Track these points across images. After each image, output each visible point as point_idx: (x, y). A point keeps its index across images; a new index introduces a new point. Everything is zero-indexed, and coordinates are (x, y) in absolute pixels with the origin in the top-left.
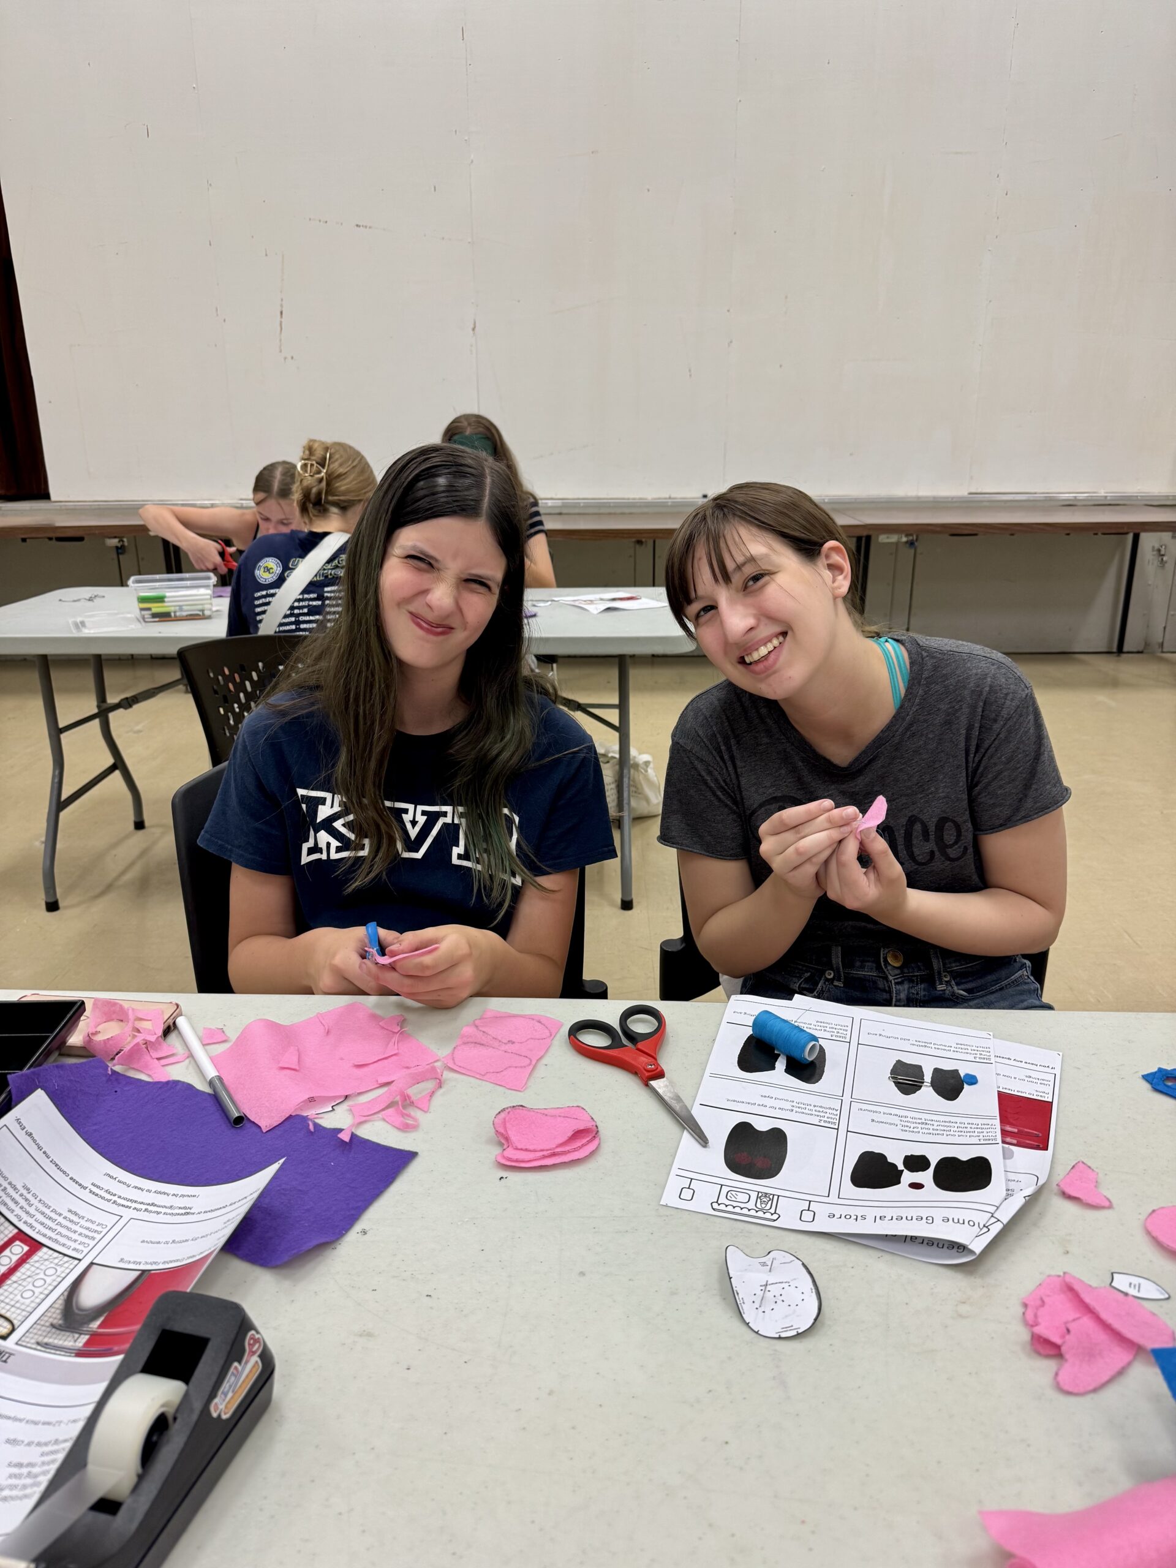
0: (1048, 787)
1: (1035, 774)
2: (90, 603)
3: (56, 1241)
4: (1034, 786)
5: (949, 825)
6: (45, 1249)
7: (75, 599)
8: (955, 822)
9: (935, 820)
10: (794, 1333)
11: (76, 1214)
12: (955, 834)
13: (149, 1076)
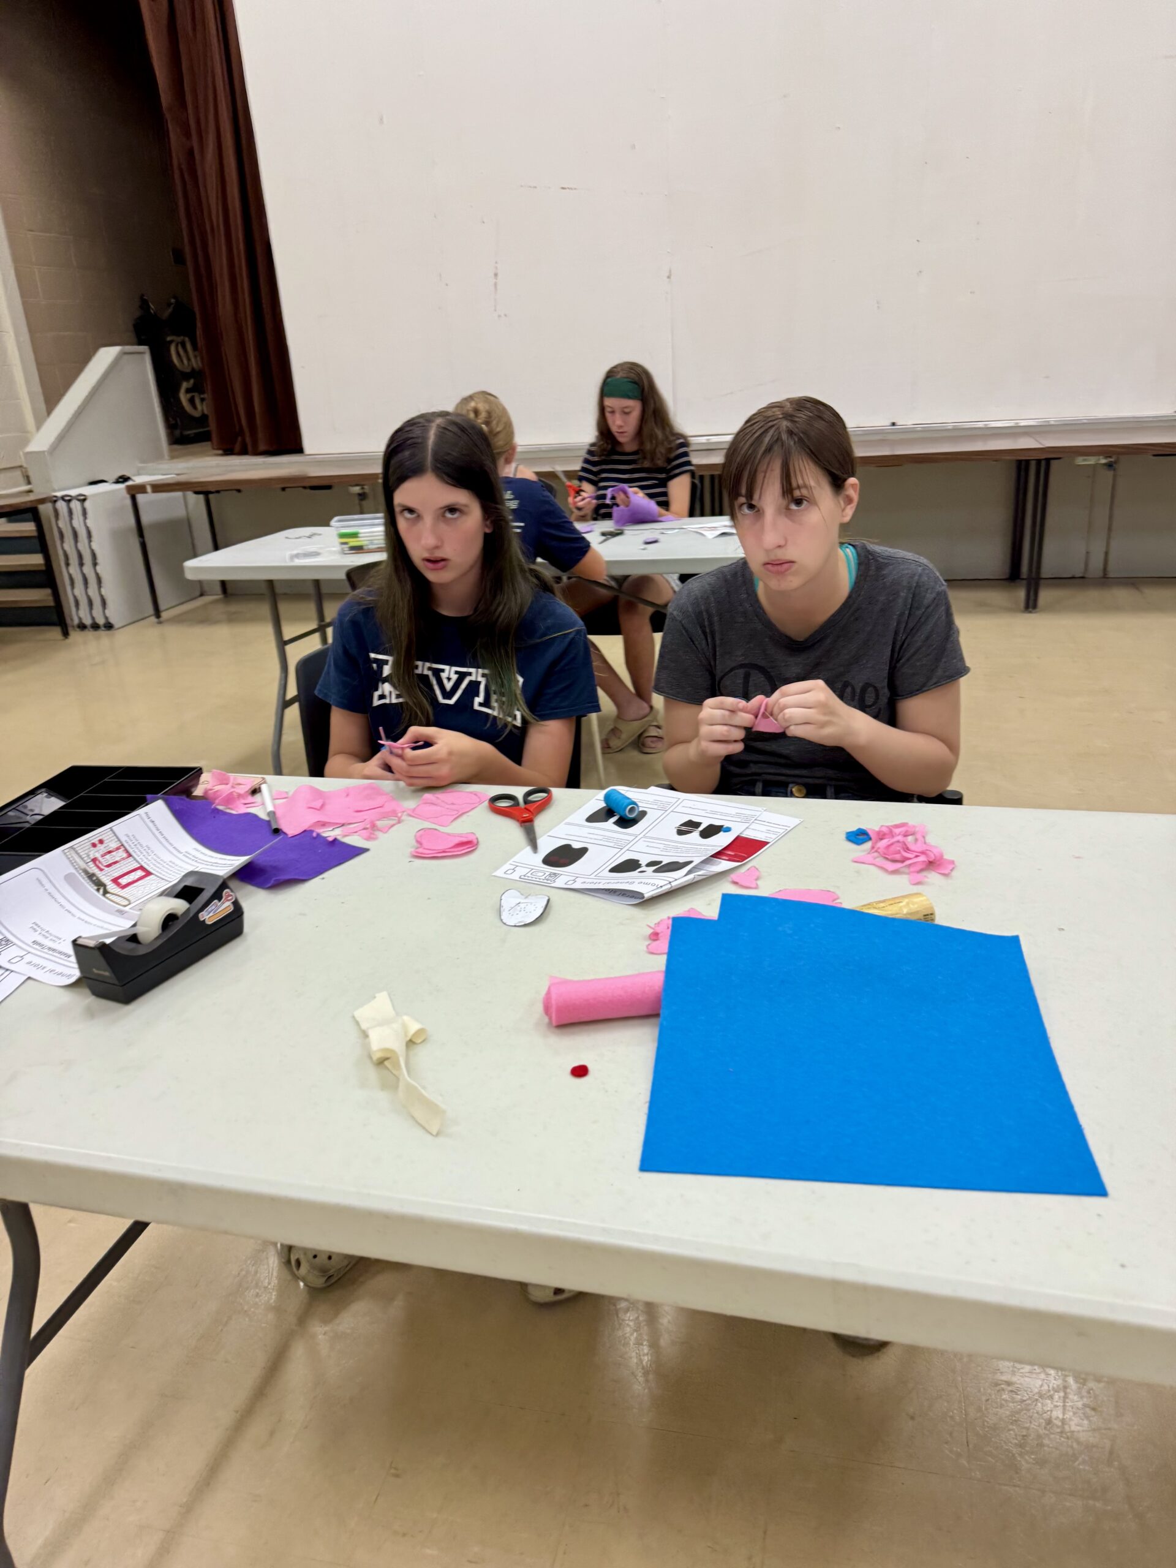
0: (955, 661)
1: (945, 650)
2: (309, 540)
3: (160, 873)
4: (944, 660)
5: (870, 689)
6: (152, 876)
7: (297, 536)
8: (875, 687)
9: (861, 684)
10: (523, 924)
11: (174, 863)
12: (874, 697)
13: (237, 811)
